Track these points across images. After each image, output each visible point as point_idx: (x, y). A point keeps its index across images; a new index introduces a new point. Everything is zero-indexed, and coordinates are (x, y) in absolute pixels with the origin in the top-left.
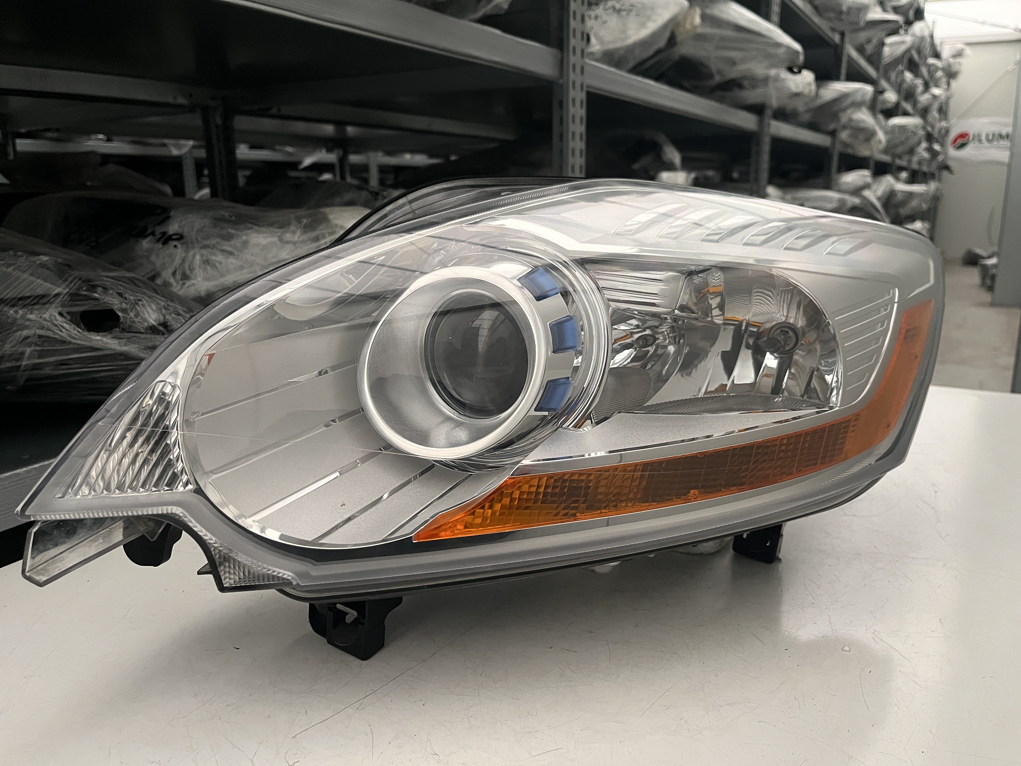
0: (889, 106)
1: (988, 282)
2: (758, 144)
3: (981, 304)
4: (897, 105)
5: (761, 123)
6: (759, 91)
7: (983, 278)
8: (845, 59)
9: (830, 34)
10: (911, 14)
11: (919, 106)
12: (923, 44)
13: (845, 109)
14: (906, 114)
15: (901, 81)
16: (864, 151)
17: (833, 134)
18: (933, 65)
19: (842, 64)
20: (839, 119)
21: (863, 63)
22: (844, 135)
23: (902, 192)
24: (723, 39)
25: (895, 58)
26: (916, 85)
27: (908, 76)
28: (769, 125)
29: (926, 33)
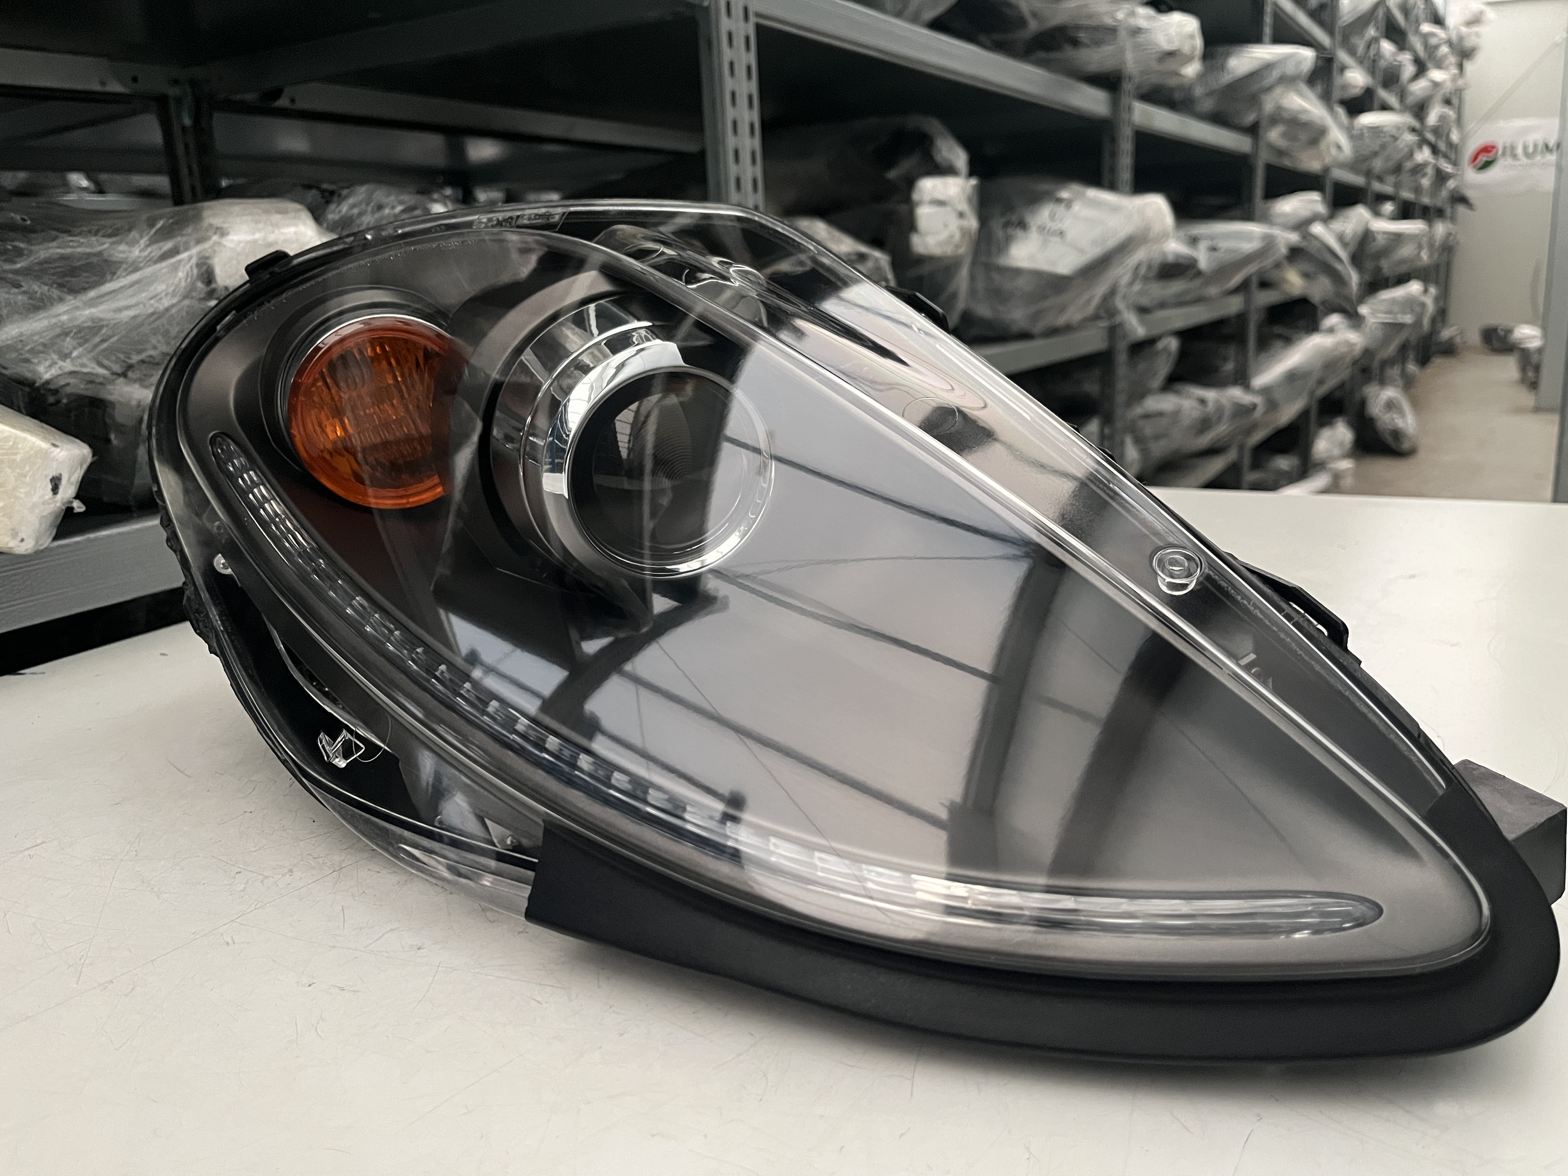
0: (1356, 92)
1: (1530, 374)
2: (1114, 140)
3: (1519, 410)
4: (1369, 93)
5: (1115, 104)
6: (1107, 49)
7: (1523, 369)
8: (1268, 9)
13: (1269, 89)
16: (1311, 163)
17: (1253, 130)
19: (1265, 17)
20: (1261, 104)
21: (1303, 20)
22: (1274, 135)
26: (1400, 62)
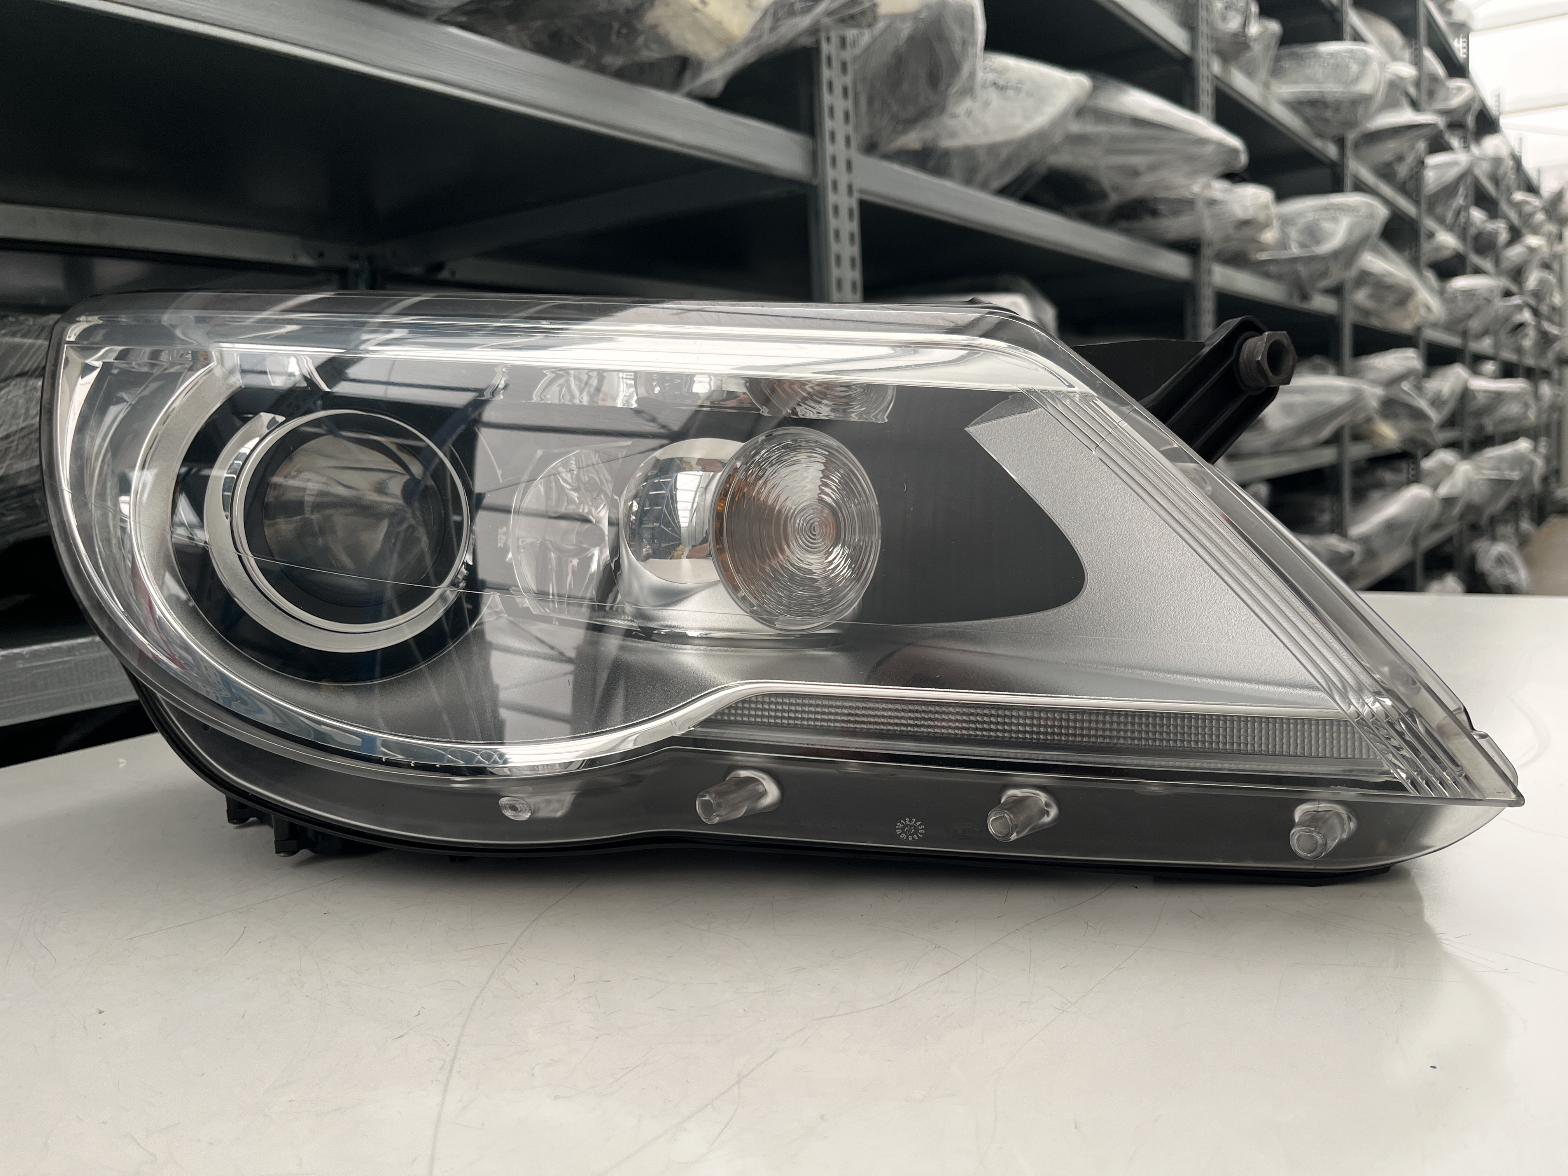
9: (1318, 143)
10: (1470, 121)
11: (1505, 265)
12: (1501, 171)
14: (1478, 271)
15: (1465, 223)
18: (1527, 203)
23: (1486, 392)
24: (1115, 139)
25: (1445, 184)
27: (1477, 215)
28: (1210, 272)
29: (1504, 152)
